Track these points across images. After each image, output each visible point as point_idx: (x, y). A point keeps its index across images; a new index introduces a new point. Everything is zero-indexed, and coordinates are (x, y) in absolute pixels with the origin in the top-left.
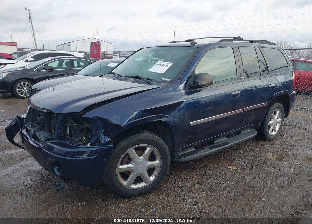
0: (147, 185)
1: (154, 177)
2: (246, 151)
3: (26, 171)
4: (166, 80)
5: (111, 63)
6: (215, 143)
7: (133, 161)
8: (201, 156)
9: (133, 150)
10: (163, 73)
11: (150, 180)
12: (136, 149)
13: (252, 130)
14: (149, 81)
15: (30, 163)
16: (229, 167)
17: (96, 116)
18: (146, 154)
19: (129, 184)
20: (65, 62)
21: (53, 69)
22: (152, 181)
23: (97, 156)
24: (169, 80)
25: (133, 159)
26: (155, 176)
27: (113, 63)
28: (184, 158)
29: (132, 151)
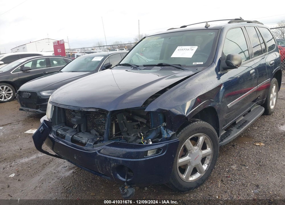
0: (202, 175)
1: (207, 166)
2: (259, 127)
3: (56, 179)
4: (197, 63)
5: (96, 57)
6: (238, 123)
7: (190, 153)
8: (235, 137)
9: (189, 141)
10: (191, 57)
11: (204, 169)
12: (191, 140)
13: (258, 106)
14: (179, 67)
15: (54, 170)
16: (257, 144)
17: (159, 109)
18: (200, 144)
19: (187, 178)
20: (38, 62)
21: (31, 70)
22: (206, 170)
23: (166, 152)
24: (202, 63)
25: (189, 150)
26: (208, 164)
27: (97, 57)
28: (222, 142)
29: (188, 143)
